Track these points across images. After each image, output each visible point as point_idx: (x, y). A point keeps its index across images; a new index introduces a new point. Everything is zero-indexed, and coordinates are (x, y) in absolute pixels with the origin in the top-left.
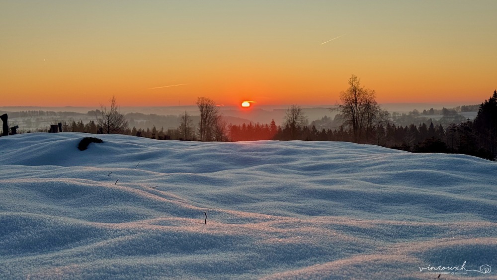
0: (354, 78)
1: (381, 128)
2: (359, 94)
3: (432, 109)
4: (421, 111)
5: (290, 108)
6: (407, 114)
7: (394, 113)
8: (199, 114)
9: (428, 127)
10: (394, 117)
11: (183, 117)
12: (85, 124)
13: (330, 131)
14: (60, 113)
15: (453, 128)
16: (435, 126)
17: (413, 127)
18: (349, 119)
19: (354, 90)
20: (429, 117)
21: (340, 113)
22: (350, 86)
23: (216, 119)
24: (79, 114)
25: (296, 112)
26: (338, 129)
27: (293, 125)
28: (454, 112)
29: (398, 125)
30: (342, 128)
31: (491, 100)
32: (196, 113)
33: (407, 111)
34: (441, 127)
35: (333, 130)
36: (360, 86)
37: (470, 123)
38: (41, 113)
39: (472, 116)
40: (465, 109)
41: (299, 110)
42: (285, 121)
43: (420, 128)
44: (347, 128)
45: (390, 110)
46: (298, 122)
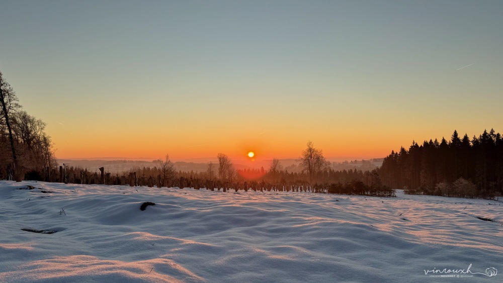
0: (310, 143)
1: (326, 172)
2: (313, 152)
3: (356, 160)
4: (349, 161)
5: (272, 159)
6: (341, 163)
7: (334, 163)
8: (219, 162)
9: (353, 171)
10: (334, 165)
11: (209, 165)
12: (151, 168)
13: (296, 174)
14: (136, 161)
15: (367, 173)
16: (357, 170)
17: (345, 171)
18: (307, 166)
19: (310, 150)
20: (354, 165)
21: (302, 162)
22: (308, 147)
23: (228, 166)
24: (147, 162)
25: (276, 162)
26: (301, 173)
27: (274, 169)
28: (369, 162)
29: (336, 170)
30: (303, 171)
31: (390, 156)
32: (217, 161)
33: (341, 161)
34: (361, 171)
35: (298, 173)
36: (314, 148)
37: (378, 169)
38: (125, 161)
39: (379, 165)
40: (375, 160)
41: (278, 161)
42: (270, 167)
43: (349, 172)
44: (305, 172)
45: (332, 161)
46: (277, 168)
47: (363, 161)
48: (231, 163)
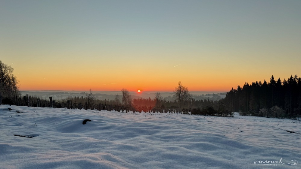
0: (180, 83)
1: (190, 101)
2: (182, 88)
3: (209, 94)
4: (205, 94)
5: (156, 93)
6: (200, 96)
7: (195, 95)
8: (122, 94)
9: (207, 101)
10: (195, 97)
11: (116, 96)
12: (79, 97)
13: (171, 102)
14: (70, 93)
15: (216, 102)
16: (210, 100)
17: (202, 101)
18: (178, 97)
19: (180, 87)
20: (208, 97)
21: (175, 95)
22: (179, 85)
23: (129, 96)
24: (77, 94)
25: (158, 94)
26: (174, 101)
27: (157, 99)
28: (217, 95)
29: (196, 100)
30: (175, 101)
31: (231, 91)
32: (121, 94)
33: (200, 94)
34: (212, 101)
35: (172, 102)
36: (182, 86)
37: (223, 99)
38: (63, 93)
39: (224, 97)
40: (221, 94)
41: (159, 94)
42: (154, 98)
43: (204, 101)
44: (177, 101)
45: (193, 94)
46: (159, 98)
47: (214, 95)
48: (130, 95)
